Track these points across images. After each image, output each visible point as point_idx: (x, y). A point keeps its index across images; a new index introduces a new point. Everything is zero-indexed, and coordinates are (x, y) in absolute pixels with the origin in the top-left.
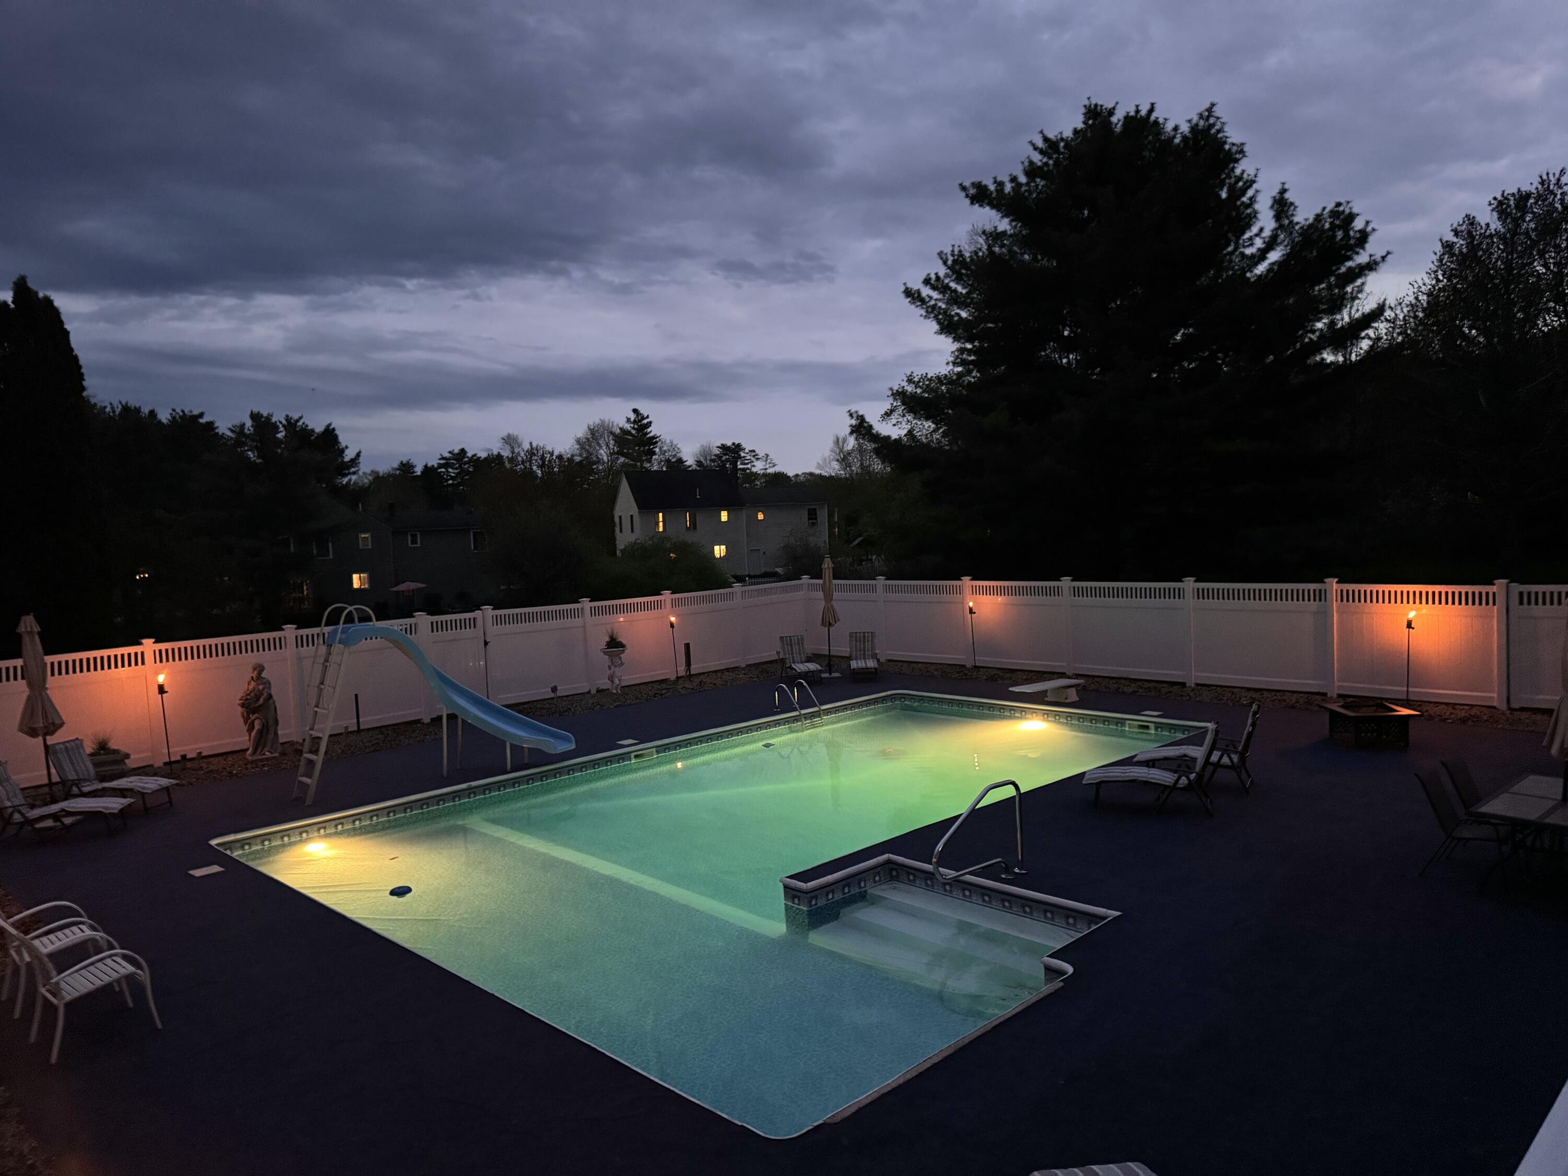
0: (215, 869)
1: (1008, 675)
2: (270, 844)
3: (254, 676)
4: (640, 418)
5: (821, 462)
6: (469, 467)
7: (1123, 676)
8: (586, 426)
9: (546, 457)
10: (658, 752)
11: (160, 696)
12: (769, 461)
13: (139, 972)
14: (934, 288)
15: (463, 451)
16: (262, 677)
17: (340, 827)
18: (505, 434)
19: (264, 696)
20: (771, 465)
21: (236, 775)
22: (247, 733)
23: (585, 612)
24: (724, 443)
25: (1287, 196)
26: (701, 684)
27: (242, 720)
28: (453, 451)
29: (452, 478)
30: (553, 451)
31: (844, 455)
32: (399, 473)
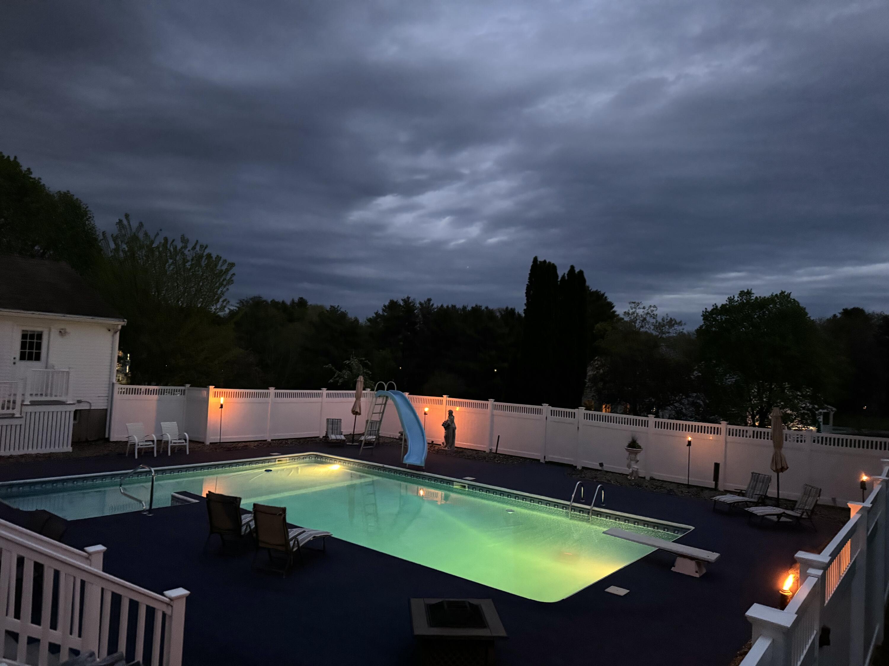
10: (469, 488)
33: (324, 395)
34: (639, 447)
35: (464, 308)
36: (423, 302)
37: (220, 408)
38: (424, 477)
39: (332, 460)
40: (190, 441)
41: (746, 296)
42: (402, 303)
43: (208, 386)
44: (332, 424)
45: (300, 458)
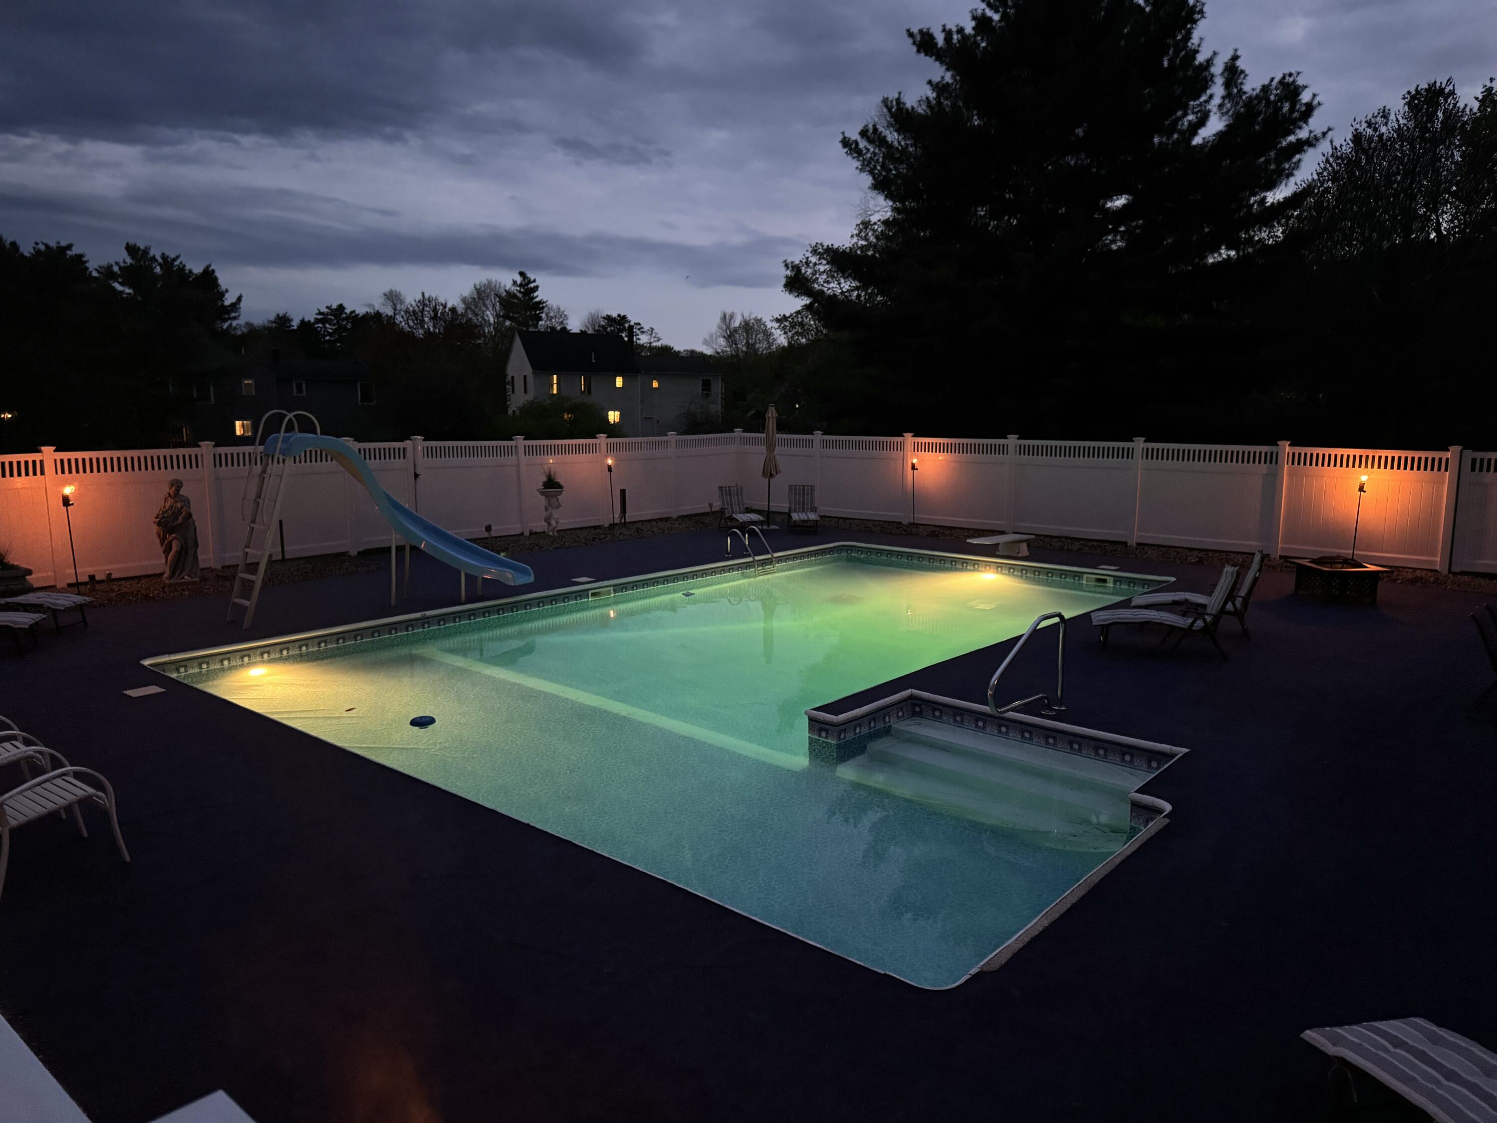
0: (154, 689)
1: (948, 532)
2: (207, 668)
3: (171, 493)
4: (526, 281)
5: (707, 338)
6: (347, 324)
7: (1064, 535)
8: (473, 286)
9: (439, 309)
10: (615, 591)
11: (65, 508)
12: (654, 335)
13: (100, 794)
14: (870, 141)
15: (341, 307)
16: (180, 495)
17: (285, 652)
18: (386, 290)
19: (183, 515)
20: (656, 339)
21: (153, 598)
22: (163, 555)
23: (519, 449)
24: (609, 314)
25: (1239, 63)
26: (638, 531)
27: (158, 540)
28: (331, 306)
29: (330, 334)
30: (446, 303)
31: (730, 332)
32: (275, 326)
34: (560, 487)
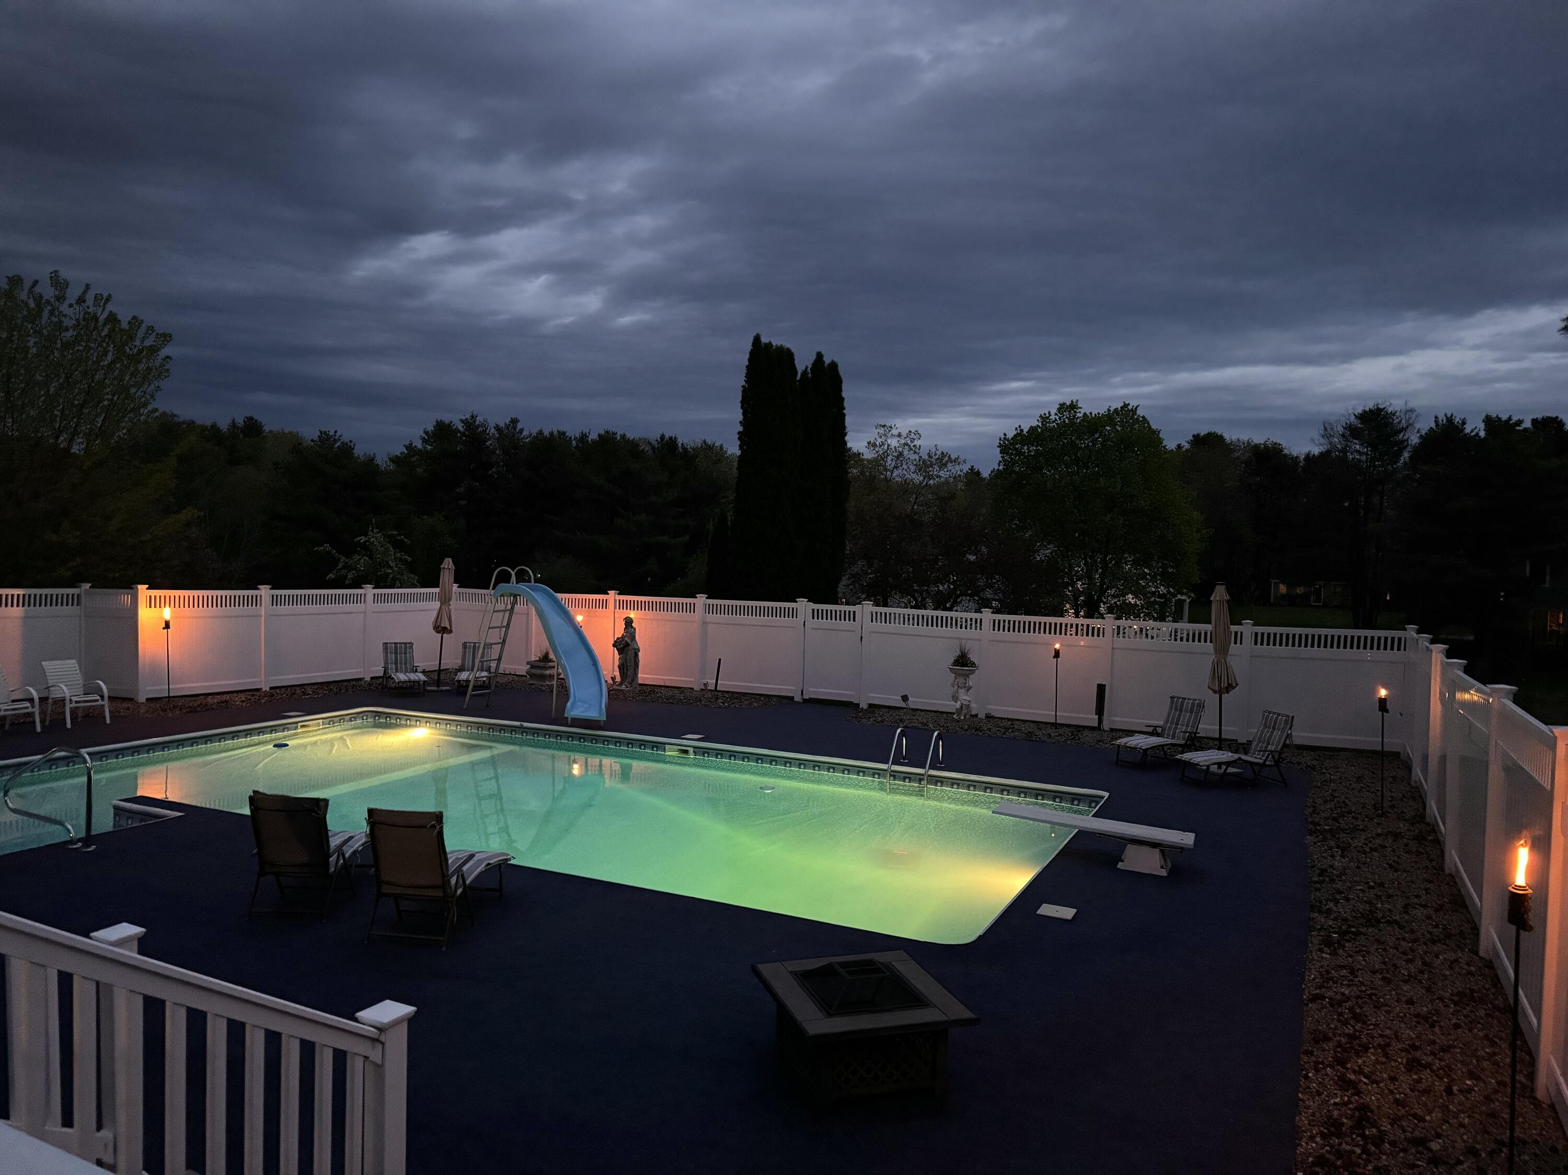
2: (400, 722)
33: (370, 598)
34: (973, 664)
35: (584, 437)
36: (502, 425)
37: (164, 628)
38: (606, 740)
39: (410, 720)
40: (109, 697)
41: (1069, 412)
42: (460, 427)
43: (133, 586)
44: (396, 653)
45: (344, 719)
